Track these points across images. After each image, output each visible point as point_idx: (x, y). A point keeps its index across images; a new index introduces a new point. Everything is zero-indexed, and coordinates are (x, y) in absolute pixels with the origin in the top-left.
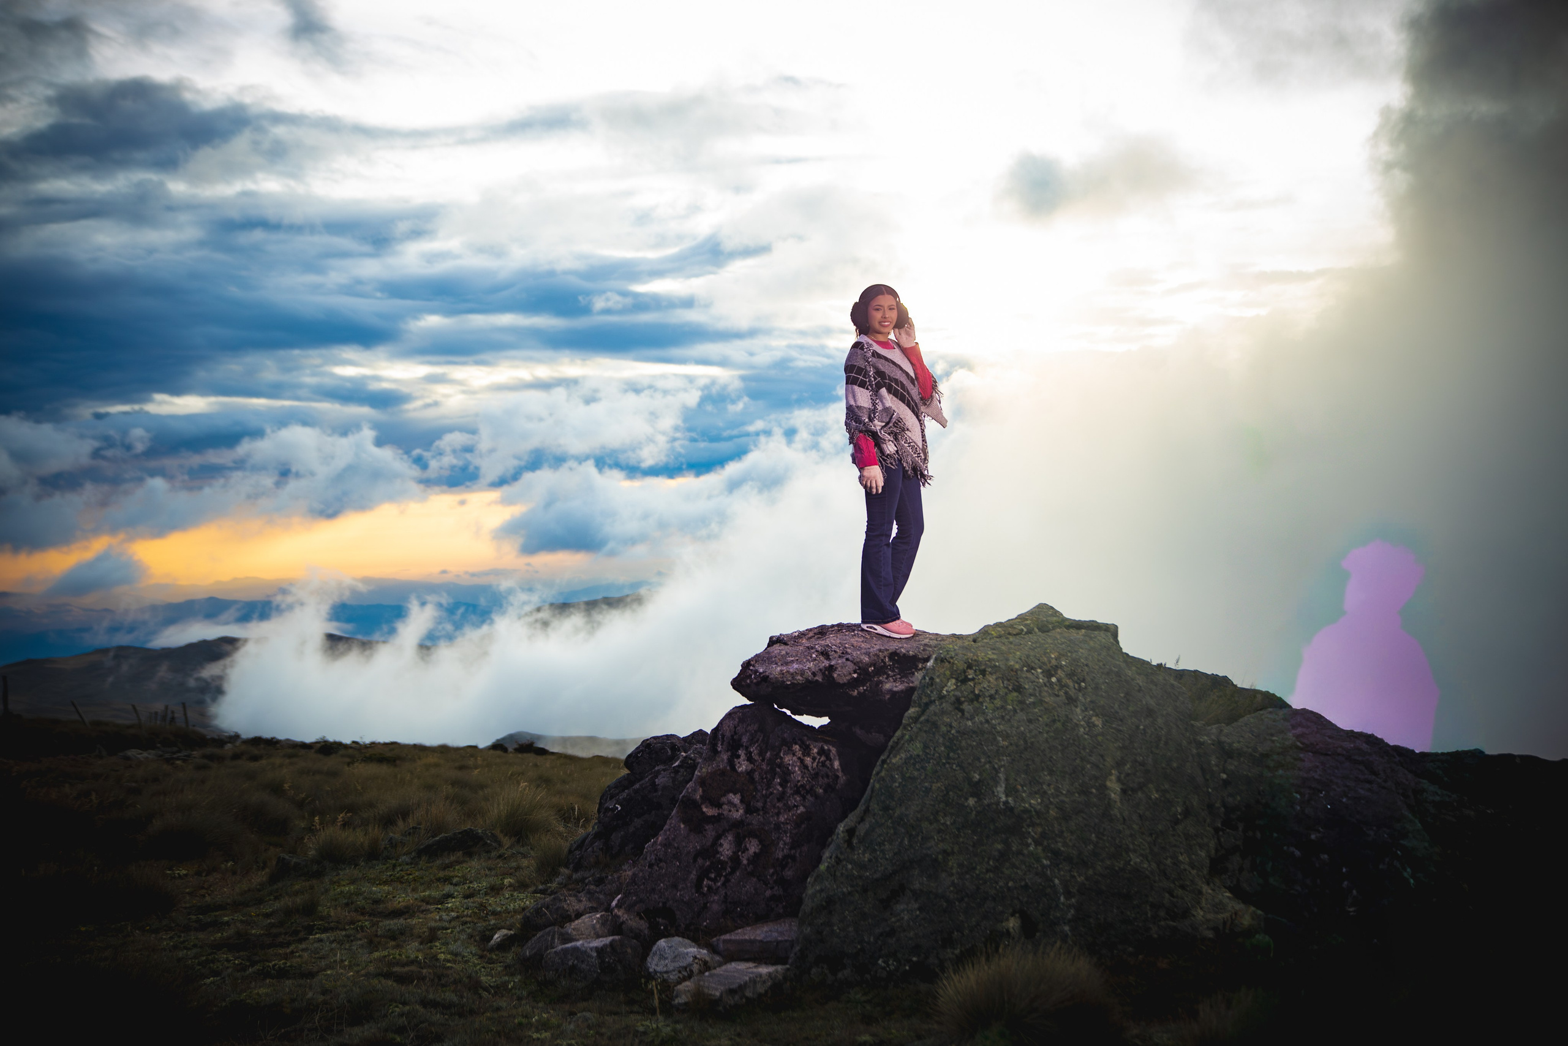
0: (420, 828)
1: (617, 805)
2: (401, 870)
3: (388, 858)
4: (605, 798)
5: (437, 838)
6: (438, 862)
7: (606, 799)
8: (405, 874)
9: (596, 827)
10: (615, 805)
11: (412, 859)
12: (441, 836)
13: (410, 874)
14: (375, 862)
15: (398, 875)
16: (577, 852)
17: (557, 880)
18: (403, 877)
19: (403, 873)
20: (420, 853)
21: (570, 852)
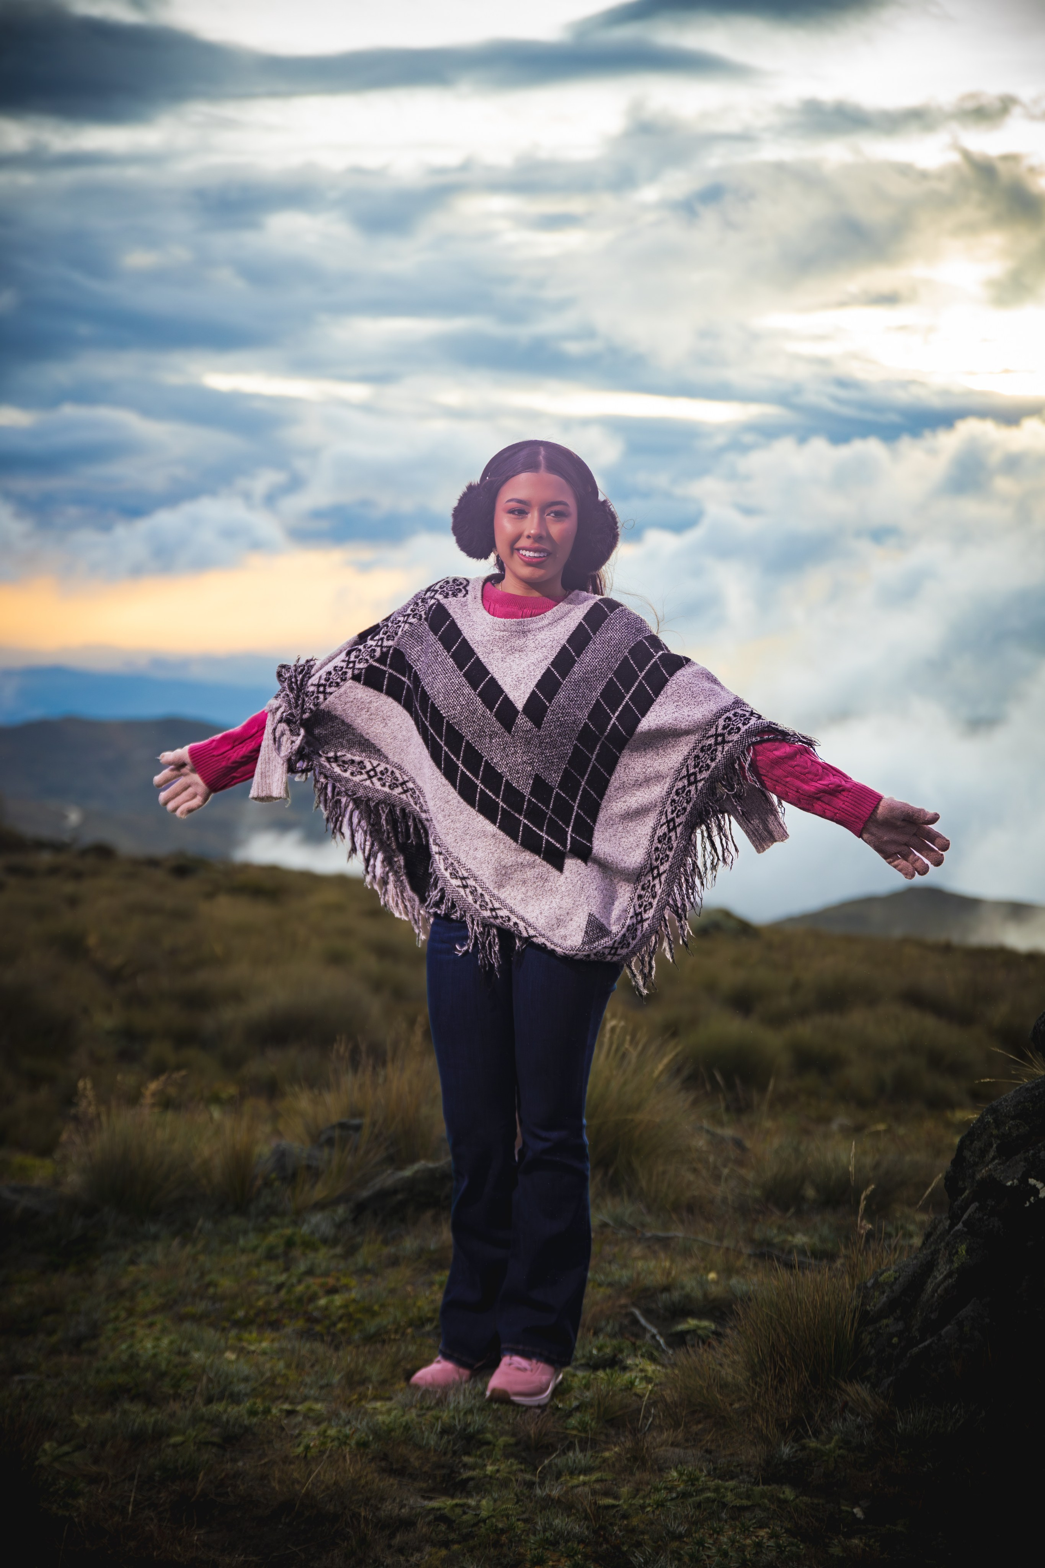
0: (358, 1128)
1: (1032, 1181)
2: (310, 1272)
3: (271, 1211)
4: (977, 1144)
5: (408, 1172)
6: (410, 1244)
7: (983, 1152)
8: (322, 1285)
9: (962, 1249)
10: (1024, 1180)
11: (339, 1226)
12: (417, 1166)
13: (332, 1291)
14: (235, 1221)
15: (300, 1288)
16: (890, 1325)
17: (837, 1425)
18: (313, 1298)
19: (314, 1283)
20: (360, 1209)
21: (865, 1318)
